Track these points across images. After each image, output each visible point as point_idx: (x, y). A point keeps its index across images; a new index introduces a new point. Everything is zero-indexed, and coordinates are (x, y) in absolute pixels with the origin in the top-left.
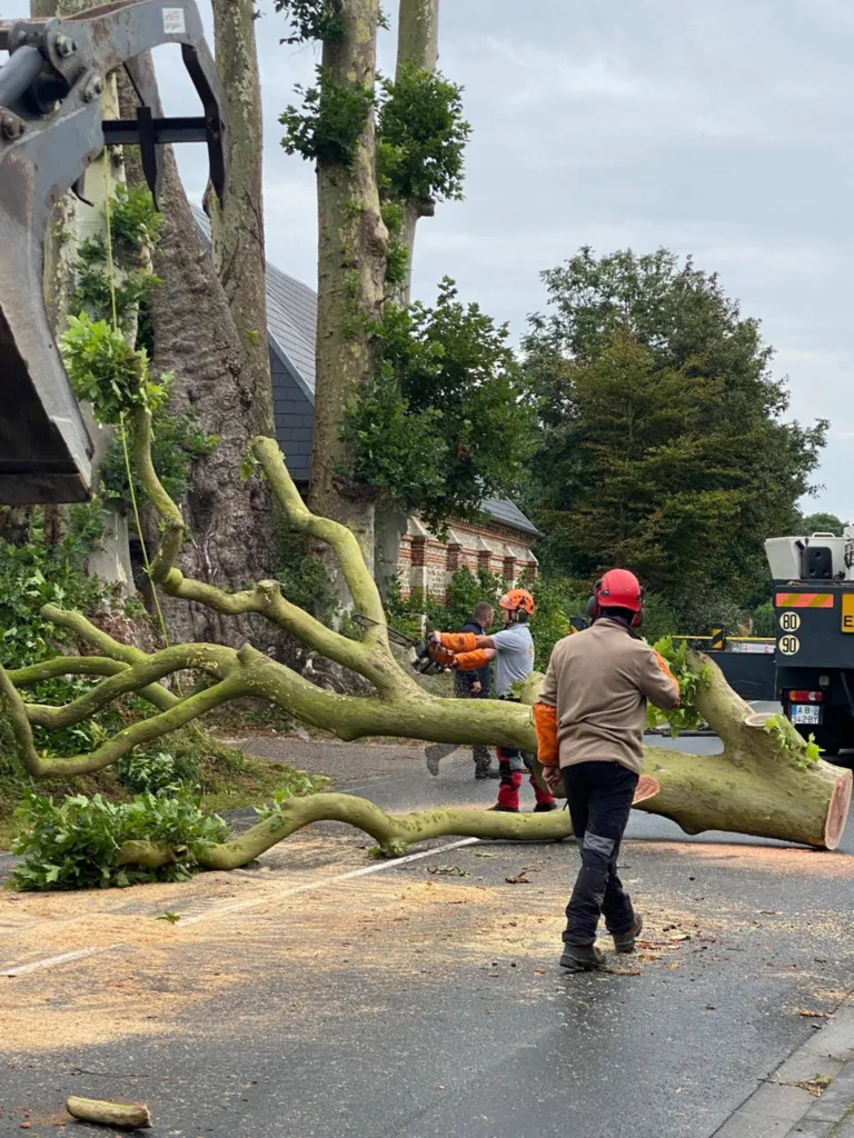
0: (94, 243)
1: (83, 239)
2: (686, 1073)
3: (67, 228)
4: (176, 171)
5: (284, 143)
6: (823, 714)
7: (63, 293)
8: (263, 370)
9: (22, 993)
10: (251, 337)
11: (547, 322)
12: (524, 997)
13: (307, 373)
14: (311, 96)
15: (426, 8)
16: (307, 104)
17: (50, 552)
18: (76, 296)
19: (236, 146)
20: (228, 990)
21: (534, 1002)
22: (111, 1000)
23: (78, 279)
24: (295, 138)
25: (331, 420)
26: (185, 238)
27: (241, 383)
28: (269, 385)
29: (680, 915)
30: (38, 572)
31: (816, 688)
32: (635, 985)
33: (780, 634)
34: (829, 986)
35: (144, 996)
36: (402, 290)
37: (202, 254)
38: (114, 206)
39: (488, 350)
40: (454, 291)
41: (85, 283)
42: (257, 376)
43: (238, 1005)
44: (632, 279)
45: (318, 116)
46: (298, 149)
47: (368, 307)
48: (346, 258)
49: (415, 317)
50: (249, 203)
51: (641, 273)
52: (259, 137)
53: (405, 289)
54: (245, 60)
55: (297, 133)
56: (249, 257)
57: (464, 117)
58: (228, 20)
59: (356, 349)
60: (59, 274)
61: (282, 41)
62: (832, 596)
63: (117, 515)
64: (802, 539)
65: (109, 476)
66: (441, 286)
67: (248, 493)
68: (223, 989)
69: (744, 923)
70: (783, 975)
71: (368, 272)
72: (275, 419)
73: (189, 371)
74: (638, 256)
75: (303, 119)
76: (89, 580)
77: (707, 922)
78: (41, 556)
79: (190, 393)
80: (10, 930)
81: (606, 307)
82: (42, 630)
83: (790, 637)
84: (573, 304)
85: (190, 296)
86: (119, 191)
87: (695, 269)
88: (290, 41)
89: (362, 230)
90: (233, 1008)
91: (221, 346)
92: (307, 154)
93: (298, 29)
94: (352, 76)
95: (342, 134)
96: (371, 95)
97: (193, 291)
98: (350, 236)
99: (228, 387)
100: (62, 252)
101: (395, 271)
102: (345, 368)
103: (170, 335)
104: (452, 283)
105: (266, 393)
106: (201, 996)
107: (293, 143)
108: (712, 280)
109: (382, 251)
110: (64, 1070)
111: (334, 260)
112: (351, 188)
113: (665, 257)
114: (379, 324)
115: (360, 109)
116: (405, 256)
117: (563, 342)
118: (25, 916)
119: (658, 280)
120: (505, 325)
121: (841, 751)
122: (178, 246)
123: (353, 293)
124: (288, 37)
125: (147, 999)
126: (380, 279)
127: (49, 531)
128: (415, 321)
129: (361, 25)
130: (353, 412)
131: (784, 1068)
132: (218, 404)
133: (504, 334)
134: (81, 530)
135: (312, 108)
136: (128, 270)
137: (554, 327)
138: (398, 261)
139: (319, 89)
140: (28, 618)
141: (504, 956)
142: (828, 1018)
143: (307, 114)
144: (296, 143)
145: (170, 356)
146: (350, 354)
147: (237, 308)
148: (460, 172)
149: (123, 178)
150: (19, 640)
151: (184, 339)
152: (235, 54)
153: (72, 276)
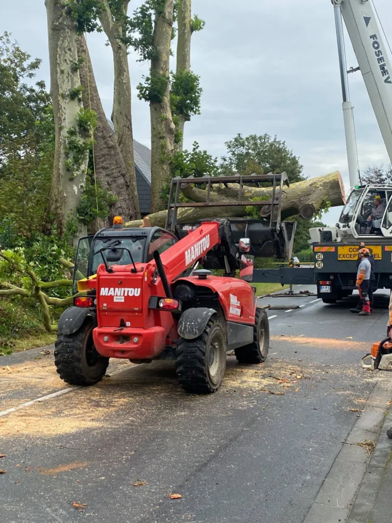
0: (73, 129)
1: (69, 128)
2: (311, 440)
3: (63, 124)
4: (101, 106)
5: (138, 96)
6: (332, 289)
7: (62, 147)
8: (133, 175)
9: (43, 409)
10: (129, 164)
11: (227, 159)
12: (241, 406)
13: (148, 175)
14: (148, 79)
15: (186, 49)
16: (146, 82)
17: (60, 238)
18: (66, 148)
19: (122, 98)
20: (124, 406)
21: (245, 408)
22: (78, 411)
23: (67, 141)
24: (142, 94)
25: (157, 192)
26: (105, 129)
27: (126, 179)
28: (135, 180)
29: (295, 368)
30: (55, 245)
31: (329, 280)
32: (284, 399)
33: (316, 261)
34: (358, 397)
35: (91, 409)
36: (180, 146)
37: (111, 134)
38: (80, 116)
39: (210, 166)
40: (198, 146)
41: (70, 143)
42: (131, 177)
43: (128, 413)
44: (255, 144)
45: (150, 86)
46: (143, 98)
47: (169, 152)
48: (161, 135)
49: (185, 155)
50: (127, 118)
51: (259, 141)
52: (130, 95)
53: (181, 146)
54: (124, 69)
55: (143, 92)
56: (128, 136)
57: (200, 87)
58: (118, 55)
59: (165, 167)
60: (61, 140)
61: (137, 61)
62: (334, 247)
63: (83, 225)
64: (321, 229)
65: (80, 211)
66: (194, 145)
67: (129, 217)
68: (122, 405)
69: (320, 370)
70: (340, 393)
71: (168, 140)
72: (138, 192)
73: (107, 175)
74: (258, 136)
75: (145, 87)
76: (74, 247)
77: (305, 370)
78: (56, 240)
79: (108, 183)
80: (42, 380)
81: (247, 154)
82: (57, 266)
83: (319, 262)
84: (236, 153)
85: (107, 149)
86: (81, 111)
87: (277, 140)
88: (140, 61)
89: (166, 125)
90: (126, 414)
91: (118, 166)
92: (146, 99)
93: (142, 56)
94: (161, 72)
95: (159, 92)
96: (168, 78)
97: (108, 148)
98: (162, 128)
99: (121, 181)
100: (61, 132)
101: (178, 139)
102: (161, 173)
103: (100, 163)
104: (197, 144)
105: (134, 183)
106: (113, 409)
107: (141, 96)
108: (283, 144)
109: (173, 132)
110: (57, 446)
111: (156, 136)
112: (162, 111)
113: (267, 136)
114: (173, 158)
115: (164, 84)
116: (181, 134)
117: (233, 166)
118: (48, 374)
119: (265, 144)
120: (216, 158)
121: (337, 301)
122: (103, 132)
123: (163, 147)
124: (139, 59)
125: (92, 411)
126: (172, 142)
127: (59, 231)
128: (185, 157)
129: (164, 55)
130: (165, 188)
131: (350, 436)
132: (118, 186)
133: (216, 161)
134: (70, 230)
135: (148, 83)
136: (85, 139)
137: (230, 161)
138: (178, 136)
139: (150, 76)
140: (52, 262)
141: (231, 387)
142: (361, 412)
143: (146, 85)
144: (143, 96)
145: (101, 170)
146: (163, 168)
147: (123, 154)
148: (199, 105)
149: (82, 106)
150: (49, 269)
151: (106, 164)
152: (121, 67)
153: (65, 141)
